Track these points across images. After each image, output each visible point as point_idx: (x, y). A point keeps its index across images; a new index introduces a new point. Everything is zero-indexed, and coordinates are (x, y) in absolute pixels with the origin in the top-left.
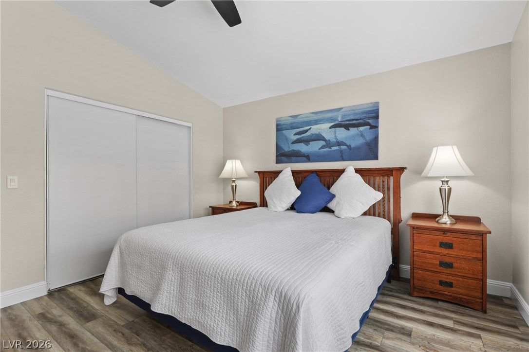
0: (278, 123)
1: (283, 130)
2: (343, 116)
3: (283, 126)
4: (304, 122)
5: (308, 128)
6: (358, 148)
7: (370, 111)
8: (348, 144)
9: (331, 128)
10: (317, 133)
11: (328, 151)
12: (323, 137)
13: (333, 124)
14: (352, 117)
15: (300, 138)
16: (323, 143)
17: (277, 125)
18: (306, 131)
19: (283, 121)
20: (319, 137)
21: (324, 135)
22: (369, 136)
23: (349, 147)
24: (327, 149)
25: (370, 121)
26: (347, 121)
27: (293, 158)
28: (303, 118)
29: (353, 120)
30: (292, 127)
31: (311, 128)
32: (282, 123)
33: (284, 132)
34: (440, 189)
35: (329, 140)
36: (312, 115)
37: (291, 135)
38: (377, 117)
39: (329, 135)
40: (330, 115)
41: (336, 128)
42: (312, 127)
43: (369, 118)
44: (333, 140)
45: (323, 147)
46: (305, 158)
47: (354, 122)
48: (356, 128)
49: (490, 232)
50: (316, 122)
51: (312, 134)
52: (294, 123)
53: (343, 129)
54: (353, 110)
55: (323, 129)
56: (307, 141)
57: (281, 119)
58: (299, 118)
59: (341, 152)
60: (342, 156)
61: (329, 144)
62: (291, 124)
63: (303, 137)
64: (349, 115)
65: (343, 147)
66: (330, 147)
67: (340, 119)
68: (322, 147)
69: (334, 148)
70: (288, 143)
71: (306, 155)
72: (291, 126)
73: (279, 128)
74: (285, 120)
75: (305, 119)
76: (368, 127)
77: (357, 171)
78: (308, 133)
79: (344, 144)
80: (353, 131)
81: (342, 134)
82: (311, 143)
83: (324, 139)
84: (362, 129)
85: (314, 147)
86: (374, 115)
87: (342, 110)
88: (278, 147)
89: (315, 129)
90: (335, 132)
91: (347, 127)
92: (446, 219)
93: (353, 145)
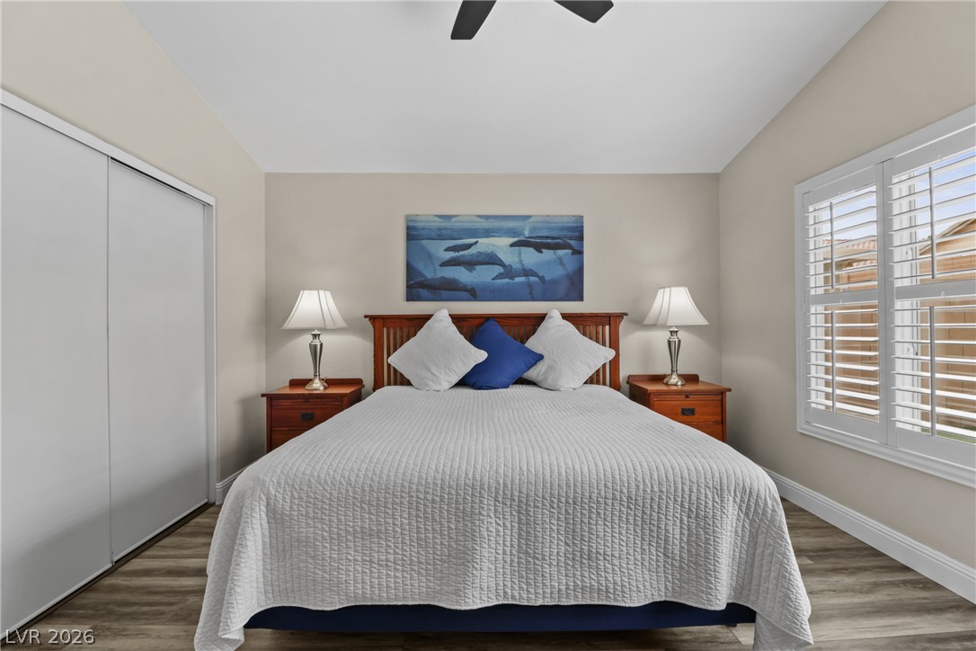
0: (410, 224)
1: (423, 239)
2: (533, 229)
3: (422, 232)
4: (464, 229)
5: (473, 240)
6: (554, 282)
7: (572, 227)
8: (540, 275)
9: (512, 245)
10: (489, 251)
11: (508, 283)
12: (501, 260)
13: (515, 239)
14: (545, 233)
15: (458, 257)
16: (499, 269)
17: (409, 228)
18: (469, 246)
19: (421, 221)
20: (491, 260)
21: (502, 256)
22: (571, 266)
23: (542, 279)
24: (506, 280)
25: (572, 242)
26: (538, 237)
27: (444, 293)
28: (463, 222)
29: (547, 238)
30: (441, 235)
31: (477, 242)
32: (420, 225)
33: (425, 242)
34: (669, 342)
35: (510, 266)
36: (478, 219)
37: (440, 250)
38: (581, 238)
39: (509, 257)
40: (511, 224)
41: (522, 248)
42: (480, 240)
43: (571, 238)
44: (516, 266)
45: (499, 276)
46: (467, 294)
47: (549, 241)
48: (551, 251)
49: (730, 390)
50: (488, 233)
51: (480, 252)
52: (446, 229)
53: (531, 249)
54: (547, 222)
55: (500, 245)
56: (470, 264)
57: (418, 218)
58: (454, 222)
59: (530, 285)
60: (531, 293)
61: (509, 272)
62: (439, 229)
63: (462, 256)
64: (541, 229)
65: (533, 279)
66: (512, 278)
67: (527, 233)
68: (497, 276)
69: (518, 280)
70: (433, 264)
71: (469, 287)
72: (438, 233)
73: (414, 234)
74: (427, 222)
75: (466, 224)
76: (569, 251)
77: (566, 317)
78: (472, 251)
79: (535, 274)
80: (548, 254)
81: (530, 257)
82: (477, 267)
83: (501, 264)
84: (561, 252)
85: (484, 275)
86: (577, 234)
87: (531, 220)
88: (410, 270)
89: (484, 245)
90: (520, 253)
91: (539, 247)
92: (674, 379)
93: (548, 277)
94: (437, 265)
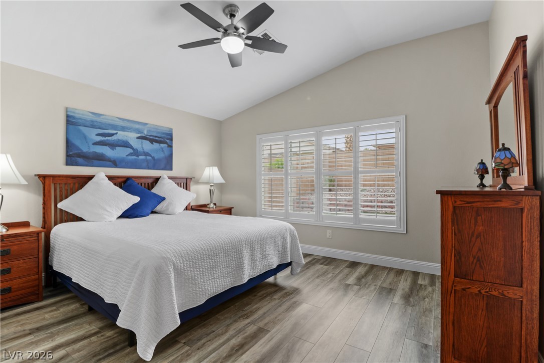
0: (70, 114)
1: (80, 126)
2: (149, 131)
3: (80, 121)
4: (109, 124)
5: (115, 132)
6: (159, 160)
7: (168, 133)
8: (153, 156)
9: (138, 138)
10: (124, 139)
11: (135, 159)
12: (131, 145)
13: (139, 135)
14: (155, 134)
15: (104, 140)
16: (130, 151)
17: (68, 116)
18: (112, 135)
19: (78, 114)
20: (126, 145)
21: (132, 143)
22: (167, 153)
23: (153, 158)
24: (135, 157)
25: (168, 141)
26: (151, 136)
27: (95, 162)
28: (108, 119)
29: (156, 137)
30: (93, 125)
31: (117, 133)
32: (73, 117)
33: (81, 128)
34: (210, 190)
35: (137, 149)
36: (117, 119)
37: (93, 135)
38: (171, 140)
39: (136, 144)
40: (137, 126)
41: (143, 140)
42: (119, 132)
43: (167, 139)
44: (140, 149)
45: (130, 154)
46: (110, 163)
47: (157, 138)
48: (158, 144)
50: (123, 129)
51: (119, 139)
52: (96, 122)
53: (148, 142)
54: (156, 129)
55: (131, 137)
56: (113, 145)
57: (76, 111)
58: (102, 118)
59: (147, 161)
60: (148, 165)
61: (136, 153)
62: (92, 121)
63: (107, 140)
64: (153, 132)
65: (149, 158)
66: (138, 156)
67: (146, 133)
68: (129, 154)
69: (141, 157)
70: (87, 142)
71: (112, 160)
72: (92, 123)
73: (71, 121)
74: (83, 115)
75: (110, 121)
76: (167, 145)
77: (170, 178)
78: (114, 138)
79: (150, 155)
80: (156, 145)
81: (147, 146)
82: (117, 148)
83: (131, 147)
84: (163, 145)
85: (120, 153)
86: (170, 137)
87: (148, 126)
88: (69, 144)
89: (121, 135)
90: (142, 143)
91: (152, 141)
92: (212, 205)
93: (156, 157)
94: (90, 144)
